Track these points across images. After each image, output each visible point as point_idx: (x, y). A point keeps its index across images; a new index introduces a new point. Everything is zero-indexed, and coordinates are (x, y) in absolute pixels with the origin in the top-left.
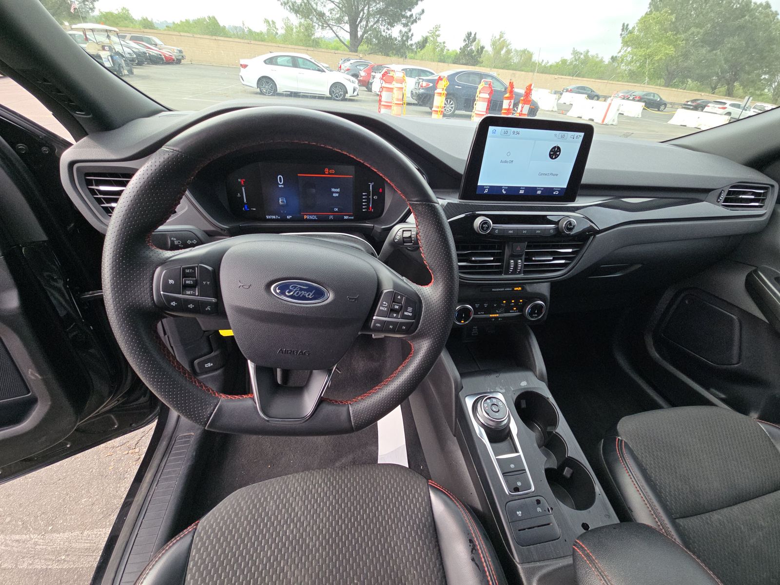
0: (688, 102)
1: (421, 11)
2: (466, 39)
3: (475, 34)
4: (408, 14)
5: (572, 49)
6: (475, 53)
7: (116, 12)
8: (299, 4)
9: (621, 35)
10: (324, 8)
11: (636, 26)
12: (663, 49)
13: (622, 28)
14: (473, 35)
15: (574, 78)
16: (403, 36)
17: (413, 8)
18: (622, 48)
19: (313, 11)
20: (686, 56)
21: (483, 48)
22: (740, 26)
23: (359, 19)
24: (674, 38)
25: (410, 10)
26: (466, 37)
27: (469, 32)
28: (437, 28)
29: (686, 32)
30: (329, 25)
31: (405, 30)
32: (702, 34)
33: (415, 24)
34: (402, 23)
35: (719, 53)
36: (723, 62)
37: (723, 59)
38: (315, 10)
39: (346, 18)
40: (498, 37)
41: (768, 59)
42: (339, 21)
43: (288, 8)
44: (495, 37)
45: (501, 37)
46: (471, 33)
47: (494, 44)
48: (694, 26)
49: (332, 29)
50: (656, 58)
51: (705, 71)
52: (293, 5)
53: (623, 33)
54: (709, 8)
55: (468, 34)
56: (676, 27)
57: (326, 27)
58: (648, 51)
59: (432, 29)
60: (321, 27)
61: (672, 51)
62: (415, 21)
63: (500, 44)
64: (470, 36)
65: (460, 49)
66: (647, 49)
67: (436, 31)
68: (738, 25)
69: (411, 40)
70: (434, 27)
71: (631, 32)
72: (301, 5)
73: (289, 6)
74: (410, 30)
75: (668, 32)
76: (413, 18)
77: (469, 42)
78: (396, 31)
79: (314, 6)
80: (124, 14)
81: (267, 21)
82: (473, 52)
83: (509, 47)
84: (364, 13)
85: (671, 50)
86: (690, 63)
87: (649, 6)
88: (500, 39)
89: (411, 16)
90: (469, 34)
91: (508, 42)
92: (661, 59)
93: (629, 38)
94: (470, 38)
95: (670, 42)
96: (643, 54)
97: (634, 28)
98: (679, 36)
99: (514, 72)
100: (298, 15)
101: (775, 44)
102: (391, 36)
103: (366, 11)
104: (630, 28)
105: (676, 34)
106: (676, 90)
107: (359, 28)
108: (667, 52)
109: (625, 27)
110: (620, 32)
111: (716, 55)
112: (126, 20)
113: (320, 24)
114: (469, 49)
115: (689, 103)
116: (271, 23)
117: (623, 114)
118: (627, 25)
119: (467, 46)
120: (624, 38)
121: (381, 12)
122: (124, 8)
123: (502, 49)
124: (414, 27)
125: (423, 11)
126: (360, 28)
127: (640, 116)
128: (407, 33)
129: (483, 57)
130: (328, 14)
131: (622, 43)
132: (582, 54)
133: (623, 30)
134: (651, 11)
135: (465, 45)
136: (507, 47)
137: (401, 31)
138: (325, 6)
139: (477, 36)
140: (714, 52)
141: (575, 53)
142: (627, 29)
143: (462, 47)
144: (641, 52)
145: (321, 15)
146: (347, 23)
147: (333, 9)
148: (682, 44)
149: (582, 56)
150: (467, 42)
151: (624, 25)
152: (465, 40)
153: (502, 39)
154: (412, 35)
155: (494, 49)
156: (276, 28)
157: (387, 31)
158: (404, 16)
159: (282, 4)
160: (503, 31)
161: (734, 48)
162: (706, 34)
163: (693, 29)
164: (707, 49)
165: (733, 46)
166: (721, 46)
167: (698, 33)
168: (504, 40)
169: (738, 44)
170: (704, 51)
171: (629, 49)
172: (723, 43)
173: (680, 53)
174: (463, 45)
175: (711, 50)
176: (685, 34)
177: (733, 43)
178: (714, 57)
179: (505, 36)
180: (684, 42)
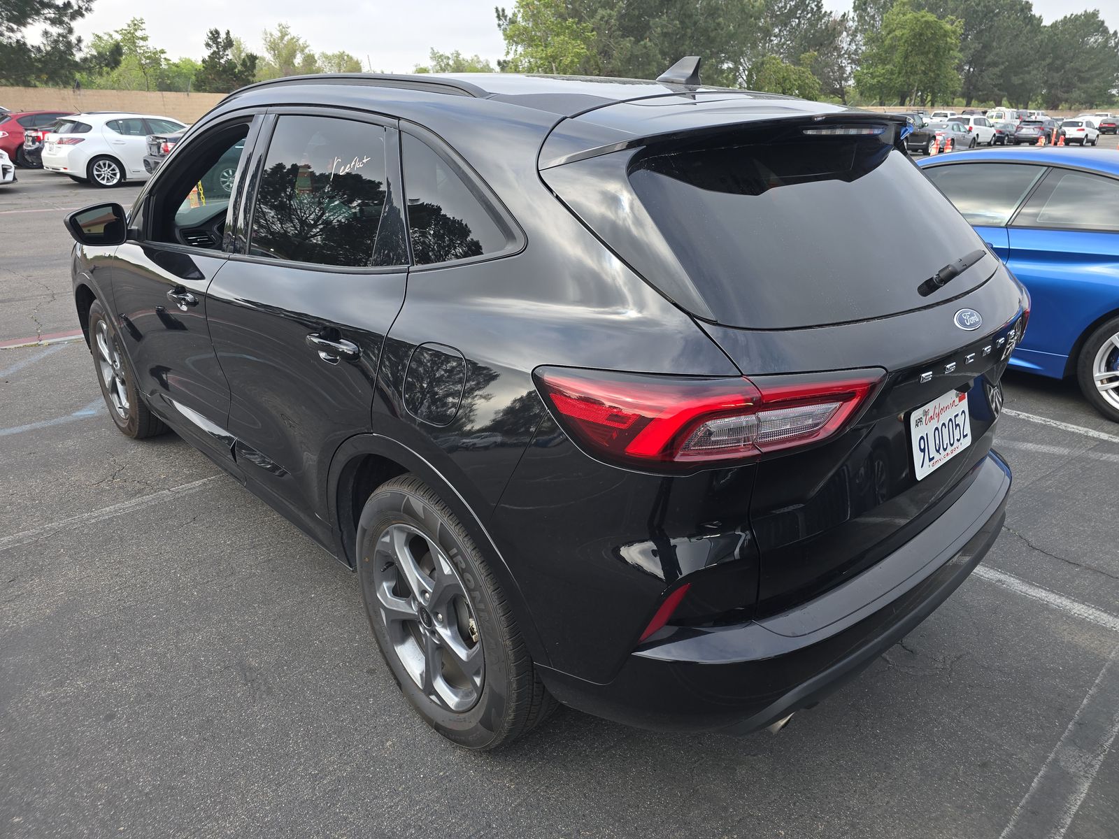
2: (211, 43)
3: (228, 33)
5: (430, 51)
6: (239, 67)
9: (499, 26)
11: (516, 12)
12: (570, 46)
13: (496, 15)
14: (223, 35)
16: (56, 43)
18: (508, 47)
21: (253, 58)
24: (578, 28)
26: (210, 39)
27: (213, 29)
28: (136, 25)
29: (593, 17)
31: (55, 30)
32: (615, 17)
33: (79, 19)
34: (46, 18)
35: (649, 44)
37: (657, 52)
40: (277, 34)
41: (719, 40)
44: (271, 35)
45: (283, 35)
46: (217, 32)
47: (273, 47)
48: (601, 7)
50: (566, 62)
53: (501, 22)
55: (211, 33)
56: (577, 11)
58: (549, 51)
59: (126, 27)
61: (584, 48)
62: (79, 14)
63: (285, 49)
64: (218, 37)
65: (204, 61)
66: (546, 48)
67: (136, 30)
69: (80, 50)
70: (130, 23)
71: (513, 22)
74: (70, 32)
75: (567, 19)
76: (72, 8)
77: (218, 48)
82: (236, 67)
83: (307, 51)
85: (581, 48)
88: (282, 38)
90: (215, 35)
91: (301, 42)
93: (513, 30)
94: (219, 40)
95: (576, 35)
96: (543, 54)
97: (514, 14)
98: (585, 25)
101: (720, 17)
102: (25, 44)
104: (509, 13)
105: (580, 21)
108: (577, 50)
109: (501, 14)
110: (496, 21)
111: (645, 47)
114: (222, 61)
118: (503, 10)
119: (215, 55)
120: (505, 30)
123: (292, 55)
124: (77, 24)
128: (65, 37)
129: (261, 73)
131: (505, 40)
132: (448, 58)
133: (498, 17)
135: (212, 54)
136: (303, 51)
137: (46, 33)
139: (232, 36)
140: (642, 43)
141: (437, 57)
142: (505, 17)
143: (207, 58)
144: (540, 53)
148: (593, 35)
149: (451, 62)
150: (215, 49)
151: (497, 9)
152: (208, 45)
153: (286, 38)
154: (79, 41)
155: (277, 56)
157: (11, 34)
160: (284, 23)
161: (666, 33)
162: (621, 17)
163: (601, 12)
164: (630, 40)
165: (665, 30)
166: (648, 33)
167: (610, 16)
168: (292, 39)
169: (670, 26)
170: (628, 43)
171: (520, 49)
172: (650, 28)
173: (595, 51)
174: (206, 53)
175: (637, 41)
176: (592, 20)
177: (663, 26)
178: (644, 51)
179: (293, 32)
180: (594, 33)
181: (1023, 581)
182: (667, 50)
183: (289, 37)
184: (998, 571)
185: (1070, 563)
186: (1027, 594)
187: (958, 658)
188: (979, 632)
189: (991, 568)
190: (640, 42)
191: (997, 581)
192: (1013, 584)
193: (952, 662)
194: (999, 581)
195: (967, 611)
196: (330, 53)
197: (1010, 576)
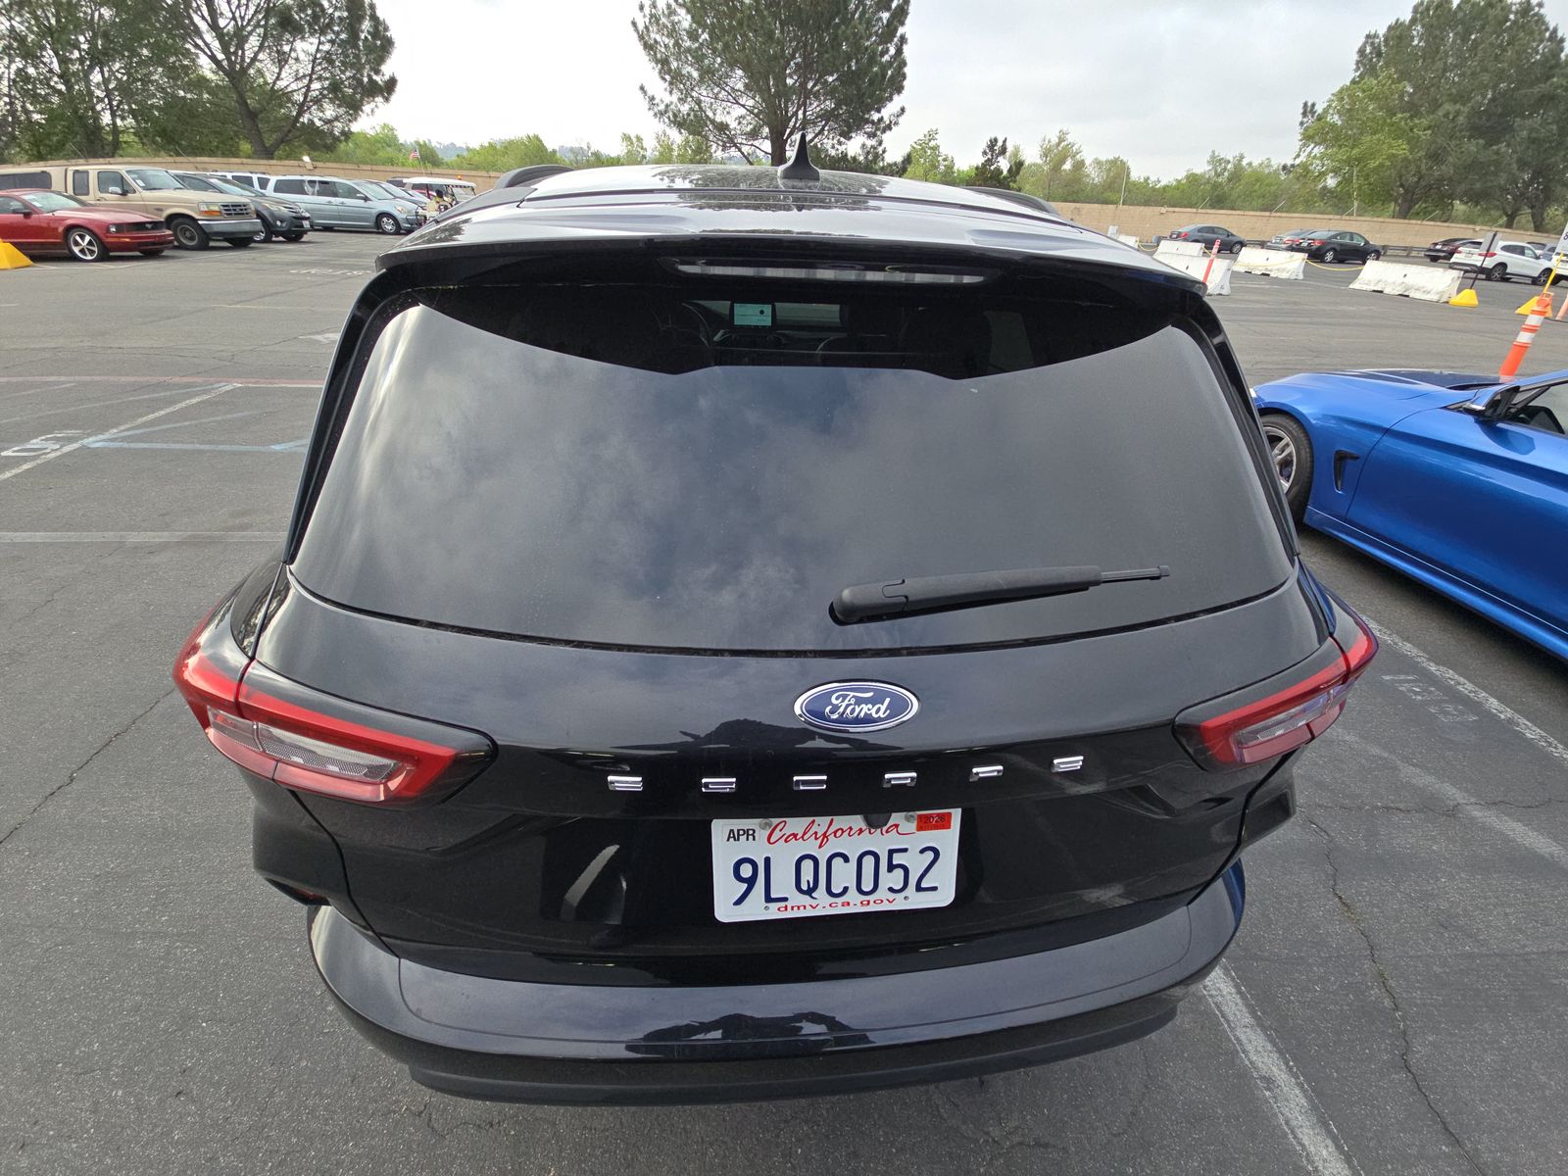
0: (1436, 244)
1: (898, 109)
2: (987, 151)
3: (1005, 141)
4: (875, 116)
5: (1210, 154)
6: (1006, 173)
7: (372, 133)
8: (685, 113)
9: (1302, 124)
10: (728, 117)
11: (1329, 106)
12: (1385, 147)
13: (1302, 111)
14: (1000, 143)
15: (1200, 211)
16: (868, 153)
17: (884, 107)
18: (1300, 149)
19: (708, 123)
20: (1436, 157)
21: (1022, 163)
22: (1543, 96)
23: (788, 131)
24: (1406, 124)
25: (879, 111)
26: (988, 146)
27: (993, 137)
28: (932, 135)
29: (1433, 113)
30: (735, 145)
31: (870, 143)
32: (1465, 115)
33: (888, 132)
34: (865, 133)
35: (1504, 150)
36: (1515, 166)
37: (1514, 160)
38: (713, 122)
39: (766, 130)
40: (1055, 140)
42: (754, 134)
43: (667, 120)
44: (1049, 142)
45: (1061, 140)
46: (996, 140)
47: (1047, 153)
48: (1449, 101)
49: (740, 150)
50: (1373, 164)
51: (1478, 185)
52: (675, 115)
53: (1305, 120)
54: (1478, 65)
55: (991, 141)
56: (1412, 104)
57: (730, 147)
58: (1354, 152)
59: (923, 138)
60: (721, 148)
61: (1405, 149)
62: (889, 127)
63: (1059, 153)
64: (995, 145)
65: (978, 168)
66: (1352, 148)
67: (930, 141)
68: (1540, 94)
69: (883, 159)
70: (926, 133)
71: (1320, 118)
72: (688, 115)
73: (669, 118)
74: (880, 143)
75: (1395, 114)
76: (884, 122)
77: (992, 155)
78: (855, 146)
79: (710, 114)
80: (387, 136)
81: (627, 138)
82: (1002, 173)
83: (1078, 157)
84: (797, 119)
85: (1401, 149)
86: (1447, 169)
87: (1355, 67)
88: (1058, 144)
89: (881, 120)
90: (993, 142)
91: (1075, 148)
92: (1381, 165)
93: (1316, 129)
94: (995, 149)
95: (1398, 133)
96: (1345, 157)
97: (1326, 109)
98: (1417, 121)
99: (1078, 205)
100: (682, 131)
102: (846, 155)
103: (800, 116)
104: (1319, 109)
105: (1413, 117)
106: (1419, 222)
107: (787, 145)
108: (1394, 151)
109: (1309, 109)
110: (1300, 118)
111: (1497, 153)
112: (390, 146)
113: (721, 143)
114: (992, 168)
115: (1439, 247)
116: (634, 140)
117: (1268, 275)
118: (1313, 105)
119: (989, 162)
120: (1306, 129)
121: (827, 116)
122: (385, 126)
123: (1063, 161)
124: (887, 137)
125: (903, 110)
126: (790, 145)
127: (1301, 277)
128: (875, 148)
130: (733, 125)
131: (1302, 140)
132: (1229, 162)
133: (1304, 114)
134: (1361, 77)
135: (985, 161)
136: (1075, 157)
137: (864, 145)
138: (728, 113)
139: (1008, 144)
140: (1494, 147)
141: (1216, 161)
142: (1313, 112)
143: (981, 164)
144: (1343, 154)
145: (722, 128)
146: (766, 138)
147: (742, 117)
148: (1426, 135)
149: (1229, 167)
150: (989, 156)
151: (1305, 104)
152: (985, 153)
153: (1064, 144)
154: (884, 152)
155: (1048, 161)
156: (642, 148)
157: (839, 147)
158: (867, 121)
159: (655, 114)
160: (1065, 129)
161: (1535, 139)
162: (1475, 113)
163: (1447, 107)
164: (1477, 144)
165: (1534, 135)
166: (1507, 137)
167: (1458, 113)
168: (1068, 145)
169: (1543, 131)
170: (1473, 146)
171: (1318, 150)
172: (1513, 130)
173: (1422, 153)
174: (980, 160)
175: (1488, 144)
176: (1431, 117)
177: (1532, 130)
178: (1495, 157)
179: (1070, 139)
180: (1429, 132)
181: (1314, 1108)
182: (1530, 159)
183: (1066, 143)
184: (1287, 1064)
185: (1447, 1129)
186: (1293, 1132)
187: (1038, 1144)
188: (1125, 1132)
189: (1280, 1052)
190: (1491, 146)
191: (1263, 1078)
192: (1287, 1100)
193: (1020, 1144)
194: (1269, 1081)
195: (1146, 1087)
196: (1103, 158)
197: (1300, 1085)
